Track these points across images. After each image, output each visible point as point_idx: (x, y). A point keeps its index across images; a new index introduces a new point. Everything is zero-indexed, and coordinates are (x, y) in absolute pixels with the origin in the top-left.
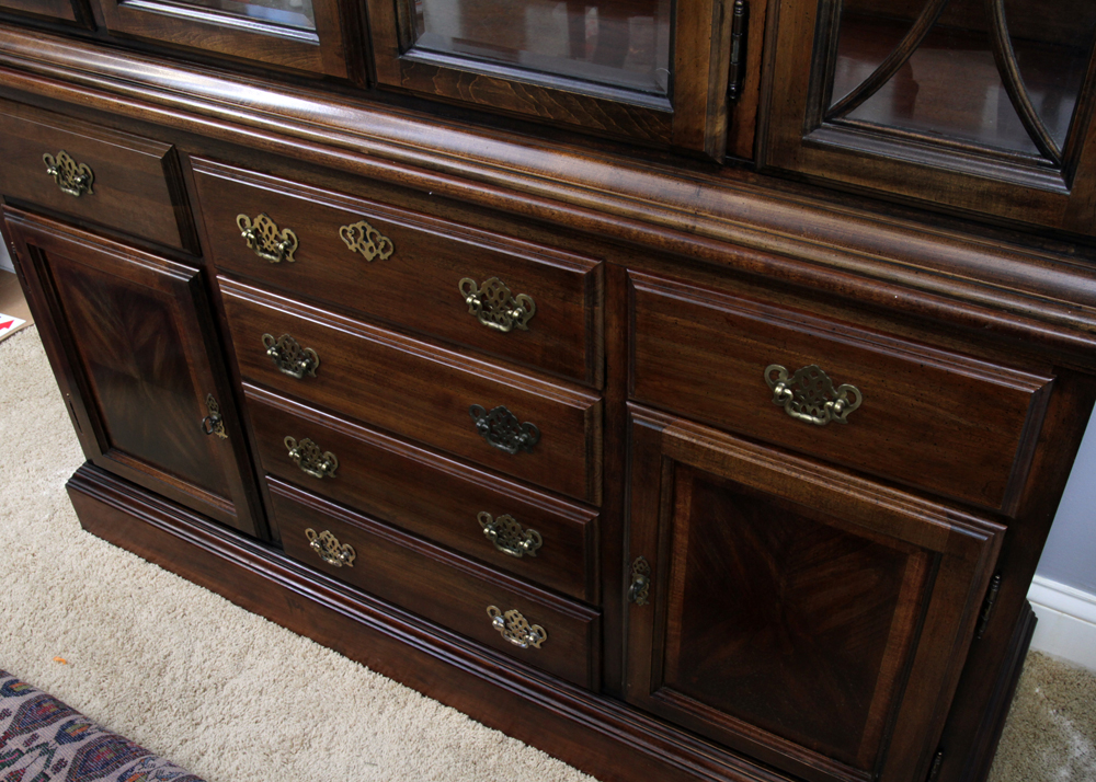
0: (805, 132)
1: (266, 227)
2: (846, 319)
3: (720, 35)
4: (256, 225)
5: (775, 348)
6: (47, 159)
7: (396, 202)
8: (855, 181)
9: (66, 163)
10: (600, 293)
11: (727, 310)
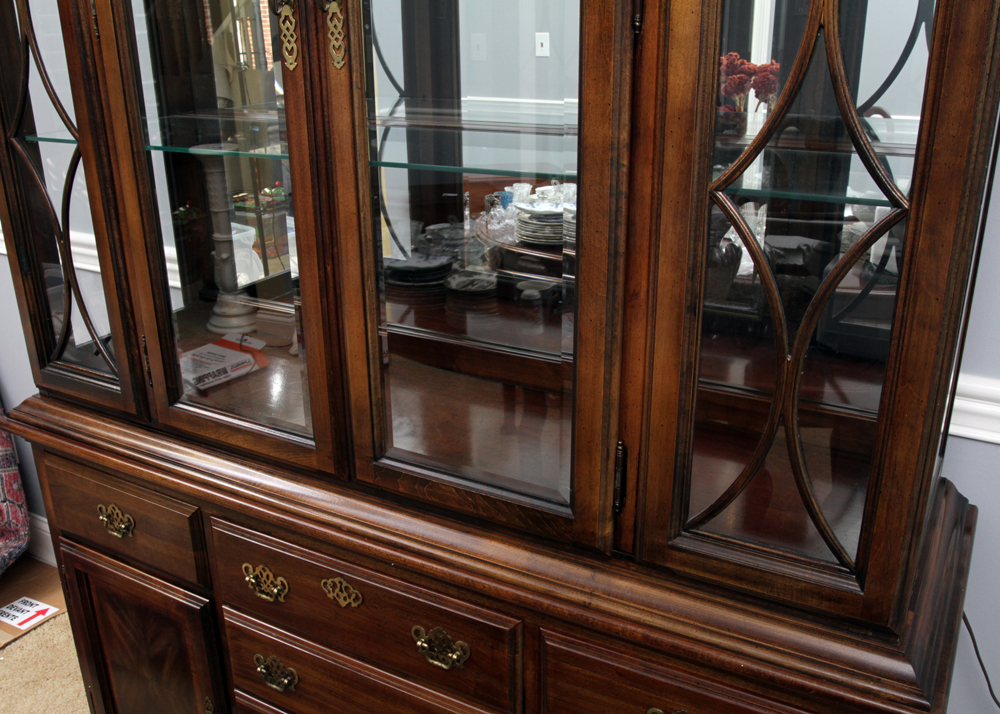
0: (670, 539)
1: (265, 575)
2: (707, 676)
3: (607, 468)
4: (257, 572)
5: (653, 695)
6: (100, 508)
7: (366, 565)
8: (707, 576)
9: (115, 513)
10: (520, 644)
11: (616, 665)
